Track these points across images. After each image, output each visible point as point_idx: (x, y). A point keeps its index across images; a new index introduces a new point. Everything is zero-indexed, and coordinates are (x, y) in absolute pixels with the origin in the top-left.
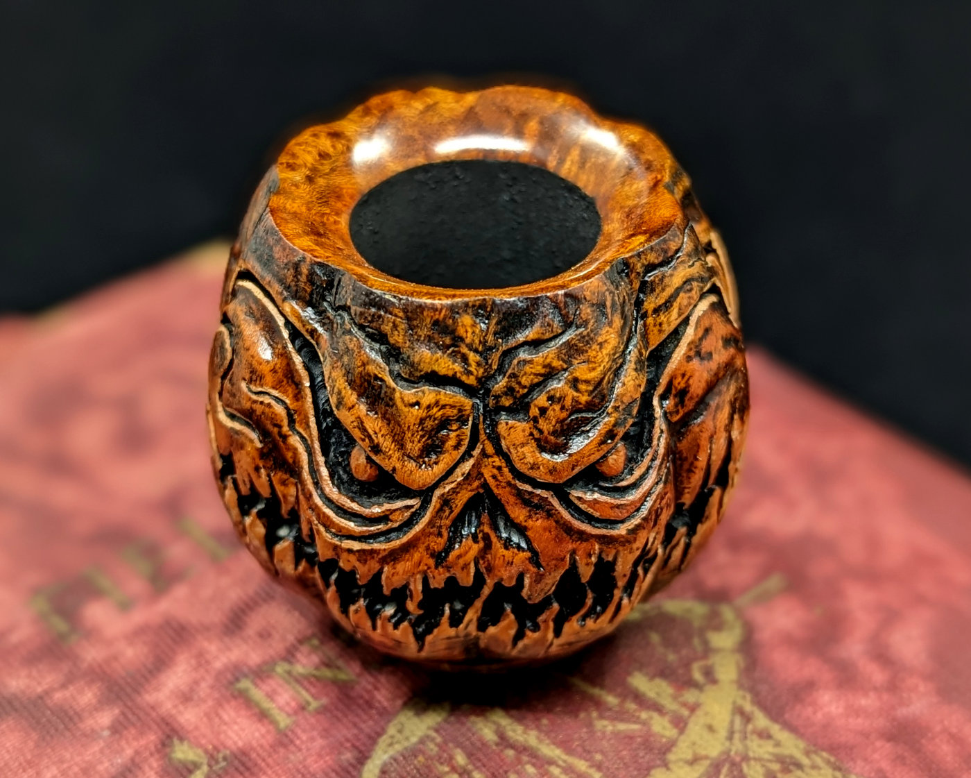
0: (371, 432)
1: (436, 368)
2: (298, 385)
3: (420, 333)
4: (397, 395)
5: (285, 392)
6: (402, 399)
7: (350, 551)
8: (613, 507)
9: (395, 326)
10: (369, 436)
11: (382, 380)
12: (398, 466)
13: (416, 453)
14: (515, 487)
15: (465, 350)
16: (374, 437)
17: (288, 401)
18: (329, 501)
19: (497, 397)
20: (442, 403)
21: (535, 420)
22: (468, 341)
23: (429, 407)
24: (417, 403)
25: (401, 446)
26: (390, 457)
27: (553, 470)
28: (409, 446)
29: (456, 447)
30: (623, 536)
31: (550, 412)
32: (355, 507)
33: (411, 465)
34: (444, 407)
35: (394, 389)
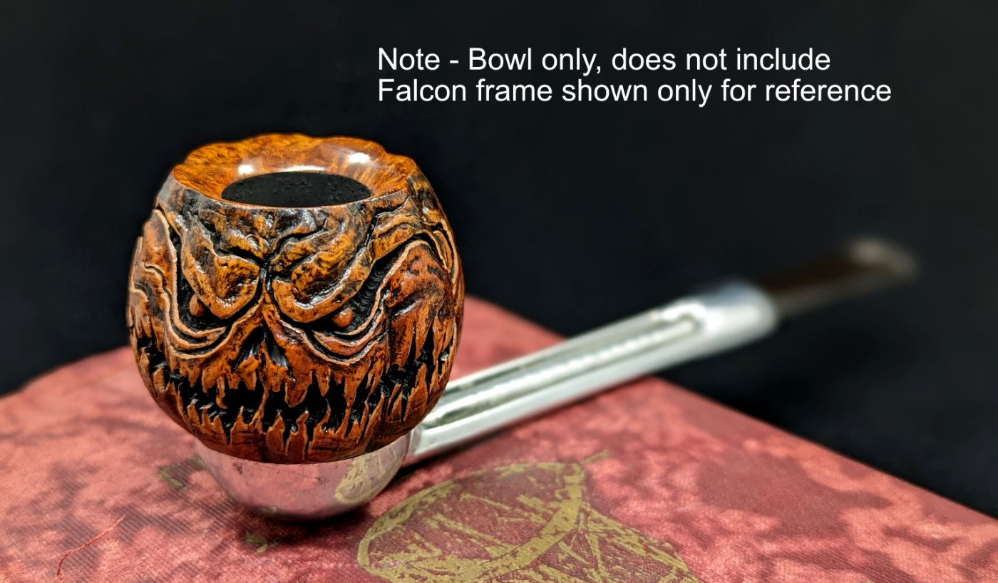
0: (200, 282)
1: (239, 244)
2: (170, 262)
3: (232, 223)
4: (215, 259)
5: (162, 266)
6: (218, 261)
7: (184, 360)
8: (341, 346)
9: (219, 220)
10: (198, 285)
11: (209, 250)
12: (212, 302)
13: (223, 295)
14: (281, 324)
15: (258, 236)
16: (201, 284)
17: (164, 272)
18: (176, 329)
19: (274, 265)
20: (241, 266)
21: (294, 282)
22: (260, 231)
23: (233, 267)
24: (226, 264)
25: (215, 290)
26: (208, 297)
27: (303, 313)
28: (220, 290)
29: (248, 293)
30: (347, 367)
31: (303, 277)
32: (190, 331)
33: (220, 301)
34: (242, 268)
35: (214, 256)
